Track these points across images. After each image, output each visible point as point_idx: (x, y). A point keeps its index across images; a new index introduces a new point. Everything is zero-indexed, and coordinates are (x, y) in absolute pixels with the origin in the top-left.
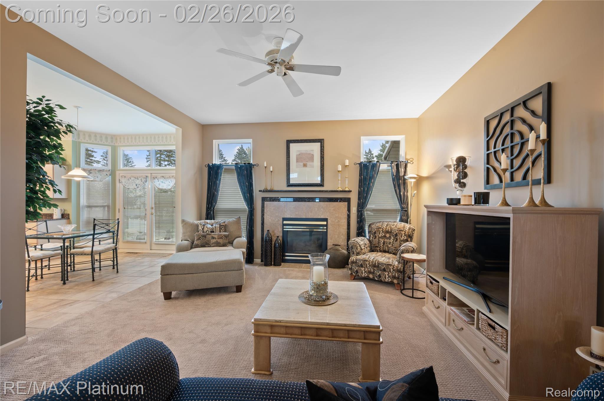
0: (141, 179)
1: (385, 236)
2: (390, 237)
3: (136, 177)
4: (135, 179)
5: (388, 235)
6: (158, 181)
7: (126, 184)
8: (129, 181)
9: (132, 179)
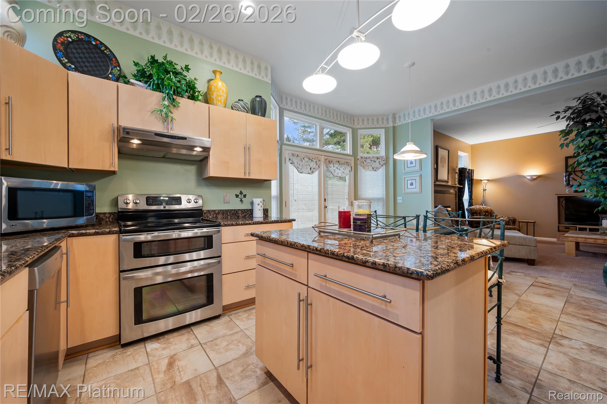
0: (316, 162)
1: (485, 214)
2: (488, 215)
3: (311, 158)
4: (308, 160)
5: (487, 214)
6: (334, 167)
7: (299, 166)
8: (302, 162)
9: (306, 159)
